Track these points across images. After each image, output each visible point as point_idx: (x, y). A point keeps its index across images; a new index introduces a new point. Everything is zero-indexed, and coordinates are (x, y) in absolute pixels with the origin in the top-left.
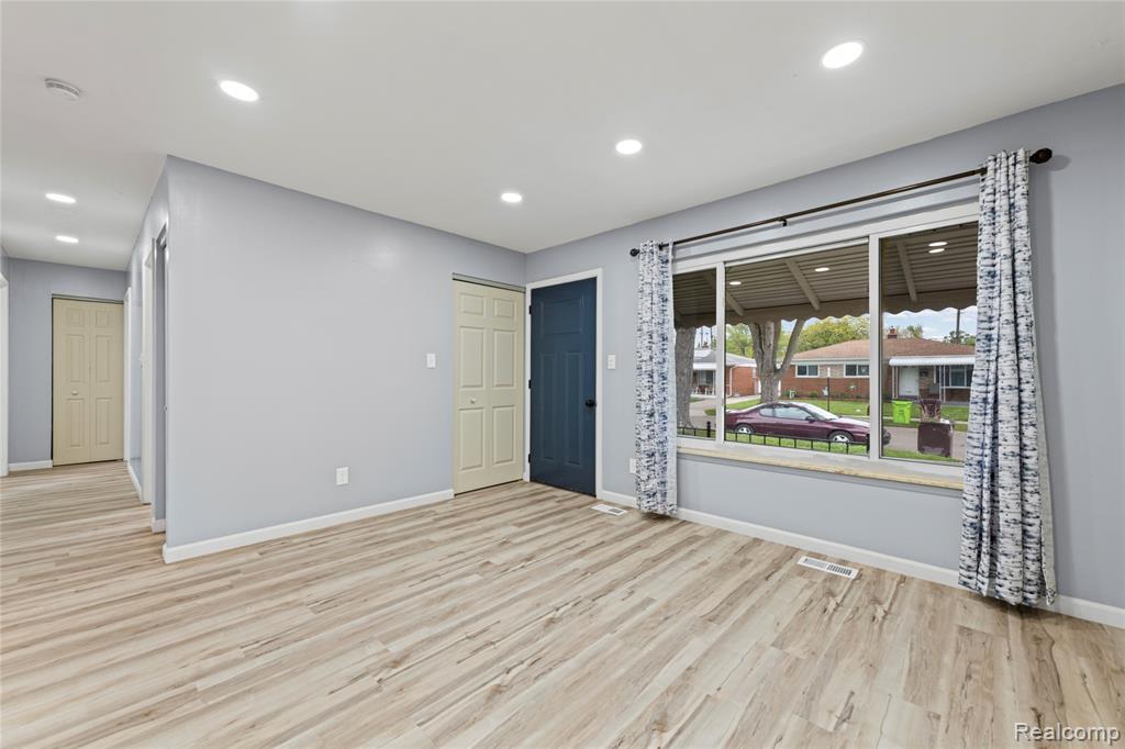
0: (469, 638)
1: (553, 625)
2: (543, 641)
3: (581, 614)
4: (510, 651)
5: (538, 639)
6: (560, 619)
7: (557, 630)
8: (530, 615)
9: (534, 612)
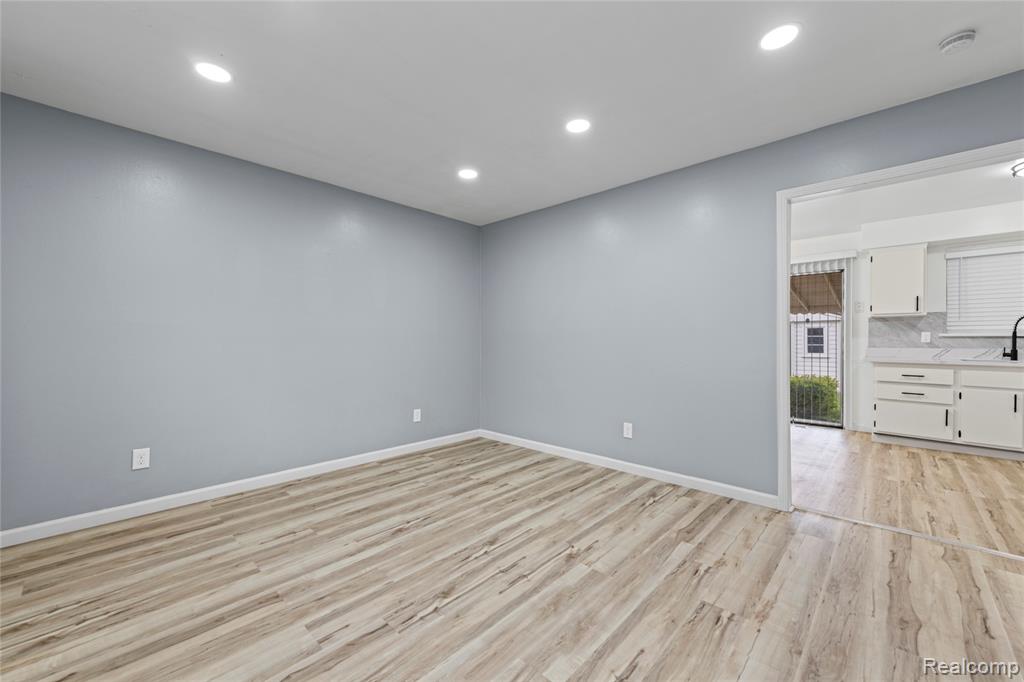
0: (525, 576)
1: (446, 590)
2: (457, 575)
3: (412, 604)
4: (485, 566)
5: (462, 576)
6: (436, 597)
7: (441, 585)
8: (468, 602)
9: (463, 605)
